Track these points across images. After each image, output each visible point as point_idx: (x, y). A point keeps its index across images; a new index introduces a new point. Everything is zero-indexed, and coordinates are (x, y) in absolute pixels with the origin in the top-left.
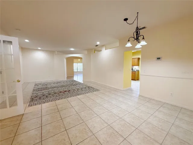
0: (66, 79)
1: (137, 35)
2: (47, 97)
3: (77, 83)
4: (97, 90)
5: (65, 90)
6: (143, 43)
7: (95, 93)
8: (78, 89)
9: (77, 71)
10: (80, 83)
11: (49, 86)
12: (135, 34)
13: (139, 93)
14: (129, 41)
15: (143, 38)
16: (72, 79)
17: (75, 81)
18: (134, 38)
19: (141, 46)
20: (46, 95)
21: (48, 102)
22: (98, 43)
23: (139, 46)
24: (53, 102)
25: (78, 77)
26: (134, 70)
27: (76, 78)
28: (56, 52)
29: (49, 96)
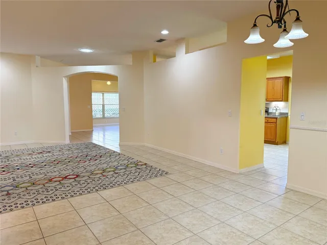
0: (67, 141)
1: (278, 7)
2: (8, 194)
3: (103, 152)
4: (162, 173)
5: (65, 173)
6: (298, 33)
7: (154, 181)
8: (104, 171)
9: (104, 117)
10: (111, 153)
11: (16, 162)
12: (274, 6)
13: (284, 183)
14: (255, 25)
15: (298, 19)
16: (87, 141)
17: (95, 146)
18: (271, 18)
19: (291, 40)
20: (7, 188)
21: (11, 210)
22: (165, 32)
23: (284, 42)
24: (28, 211)
25: (106, 133)
26: (271, 113)
27: (98, 138)
28: (38, 59)
29: (15, 191)
